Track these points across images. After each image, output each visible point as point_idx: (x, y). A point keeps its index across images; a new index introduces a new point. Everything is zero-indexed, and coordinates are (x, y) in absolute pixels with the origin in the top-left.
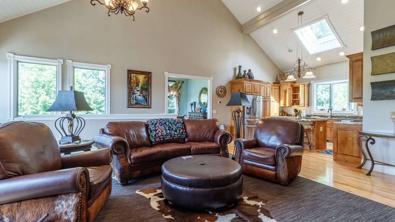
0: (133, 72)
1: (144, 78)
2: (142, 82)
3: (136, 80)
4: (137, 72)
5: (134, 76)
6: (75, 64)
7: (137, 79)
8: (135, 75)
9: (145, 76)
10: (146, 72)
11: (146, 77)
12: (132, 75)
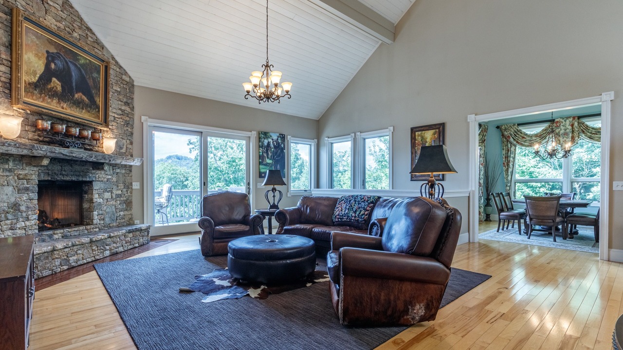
0: (418, 129)
1: (433, 134)
2: (430, 141)
3: (421, 140)
4: (422, 129)
5: (419, 135)
6: (364, 135)
7: (423, 138)
8: (420, 133)
9: (434, 131)
10: (435, 125)
11: (436, 132)
12: (416, 133)
